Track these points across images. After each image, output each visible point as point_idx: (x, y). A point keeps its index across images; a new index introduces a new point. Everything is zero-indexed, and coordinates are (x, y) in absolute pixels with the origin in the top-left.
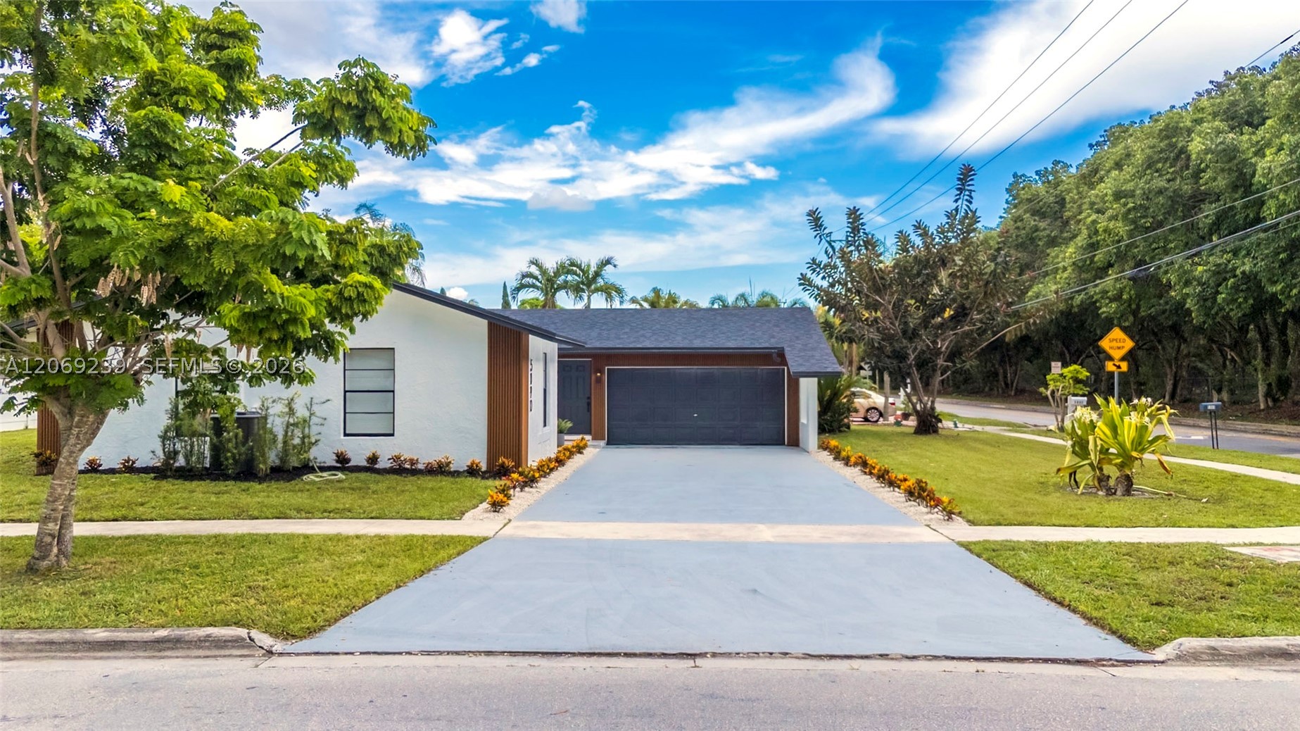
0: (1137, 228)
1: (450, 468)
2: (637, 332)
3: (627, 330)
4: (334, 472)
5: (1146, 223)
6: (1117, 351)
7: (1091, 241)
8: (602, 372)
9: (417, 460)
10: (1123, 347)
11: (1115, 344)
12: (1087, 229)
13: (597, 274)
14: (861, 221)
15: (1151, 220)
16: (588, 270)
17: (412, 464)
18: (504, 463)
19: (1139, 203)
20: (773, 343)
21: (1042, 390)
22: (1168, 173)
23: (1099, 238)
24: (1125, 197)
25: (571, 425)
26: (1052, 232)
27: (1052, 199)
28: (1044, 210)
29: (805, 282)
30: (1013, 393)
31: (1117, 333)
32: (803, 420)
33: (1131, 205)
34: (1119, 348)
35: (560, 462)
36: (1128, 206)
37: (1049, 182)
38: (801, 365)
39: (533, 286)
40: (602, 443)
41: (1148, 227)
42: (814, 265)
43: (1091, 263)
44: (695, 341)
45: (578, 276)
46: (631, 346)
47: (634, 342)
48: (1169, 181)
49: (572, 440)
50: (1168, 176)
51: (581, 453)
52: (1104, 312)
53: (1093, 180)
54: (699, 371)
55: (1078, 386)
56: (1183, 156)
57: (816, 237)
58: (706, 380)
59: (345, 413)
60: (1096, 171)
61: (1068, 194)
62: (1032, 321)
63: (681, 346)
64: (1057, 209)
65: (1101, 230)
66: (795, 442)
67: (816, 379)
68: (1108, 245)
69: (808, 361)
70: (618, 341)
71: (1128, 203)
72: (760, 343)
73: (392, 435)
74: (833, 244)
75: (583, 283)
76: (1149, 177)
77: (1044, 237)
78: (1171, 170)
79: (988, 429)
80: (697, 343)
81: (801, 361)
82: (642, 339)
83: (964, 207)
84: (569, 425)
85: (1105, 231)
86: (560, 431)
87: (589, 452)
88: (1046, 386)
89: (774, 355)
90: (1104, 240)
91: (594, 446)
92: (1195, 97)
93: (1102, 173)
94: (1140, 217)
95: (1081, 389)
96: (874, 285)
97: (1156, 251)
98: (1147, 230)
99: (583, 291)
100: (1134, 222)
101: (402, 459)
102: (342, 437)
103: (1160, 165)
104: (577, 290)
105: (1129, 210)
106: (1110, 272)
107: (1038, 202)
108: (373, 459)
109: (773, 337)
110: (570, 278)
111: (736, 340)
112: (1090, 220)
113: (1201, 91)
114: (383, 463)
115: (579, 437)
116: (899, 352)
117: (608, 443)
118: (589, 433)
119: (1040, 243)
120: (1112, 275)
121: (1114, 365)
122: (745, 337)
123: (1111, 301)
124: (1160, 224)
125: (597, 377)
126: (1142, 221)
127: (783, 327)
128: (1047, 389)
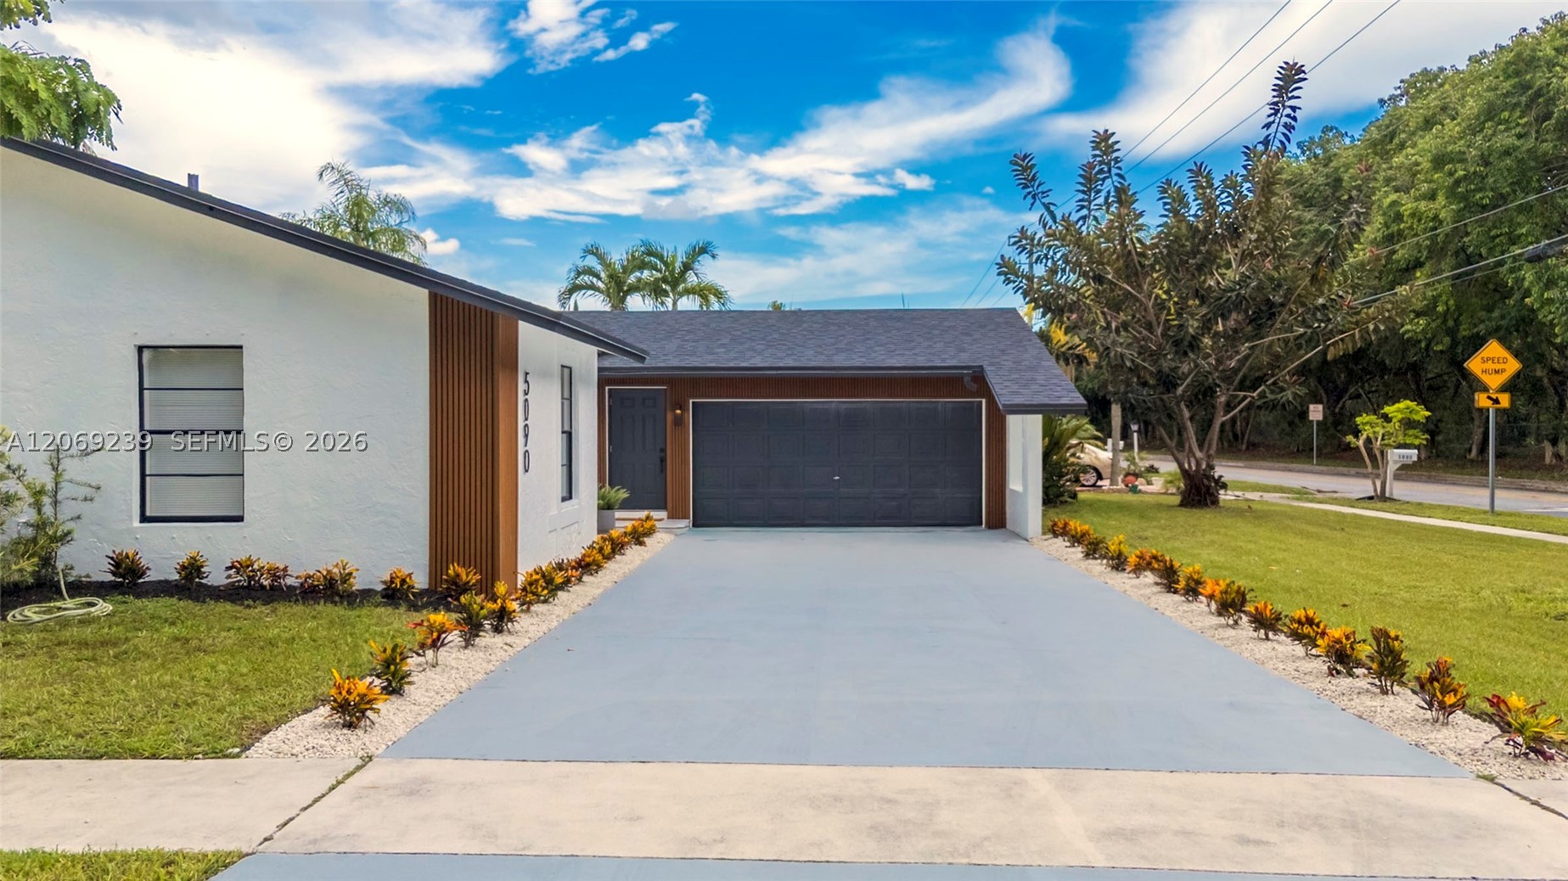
0: (1469, 207)
1: (351, 585)
2: (742, 344)
3: (724, 341)
4: (90, 599)
5: (1482, 199)
6: (1494, 376)
7: (1390, 231)
8: (683, 407)
9: (285, 569)
10: (1503, 371)
11: (1490, 366)
12: (1384, 214)
13: (687, 267)
14: (1115, 155)
15: (1490, 194)
16: (673, 263)
17: (275, 577)
18: (458, 575)
19: (1472, 170)
20: (965, 359)
21: (1350, 438)
22: (1518, 125)
23: (1402, 226)
24: (1451, 161)
25: (626, 495)
26: (1320, 225)
27: (1321, 180)
28: (1309, 194)
29: (1007, 270)
30: (1244, 447)
31: (1493, 349)
32: (1014, 484)
33: (1462, 173)
34: (1497, 372)
35: (586, 566)
36: (1457, 175)
37: (1316, 156)
38: (1016, 393)
39: (592, 287)
40: (683, 523)
41: (1487, 205)
42: (1023, 240)
43: (1387, 264)
44: (835, 357)
45: (659, 271)
46: (731, 364)
47: (735, 358)
48: (1520, 136)
49: (625, 520)
50: (1518, 129)
51: (641, 543)
52: (1407, 331)
53: (1389, 147)
54: (844, 406)
55: (1411, 432)
56: (1541, 100)
57: (1025, 197)
58: (851, 422)
59: (143, 476)
60: (1392, 136)
61: (1346, 172)
62: (1371, 327)
63: (813, 364)
64: (1328, 193)
65: (1406, 213)
66: (998, 522)
67: (1039, 417)
68: (1416, 235)
69: (1025, 386)
70: (710, 357)
71: (1456, 171)
72: (944, 360)
73: (240, 519)
74: (1052, 208)
75: (664, 280)
76: (1490, 132)
77: (1310, 232)
78: (1522, 121)
79: (1268, 496)
80: (840, 360)
81: (1015, 387)
82: (749, 354)
83: (1280, 136)
84: (623, 494)
85: (1413, 215)
86: (606, 506)
87: (657, 543)
88: (1357, 433)
89: (966, 379)
90: (1411, 228)
91: (668, 530)
92: (1541, 25)
93: (1403, 136)
94: (1474, 190)
95: (1417, 437)
96: (1127, 266)
97: (1497, 240)
98: (1484, 208)
99: (666, 293)
100: (1464, 198)
101: (256, 566)
102: (136, 524)
103: (1506, 114)
104: (657, 291)
105: (1457, 182)
106: (1418, 274)
107: (1302, 185)
108: (192, 569)
109: (963, 350)
110: (646, 273)
111: (903, 355)
112: (1387, 201)
113: (1548, 18)
114: (216, 576)
115: (643, 514)
116: (1168, 376)
117: (695, 525)
118: (663, 507)
119: (1303, 240)
120: (1421, 277)
121: (1489, 398)
122: (916, 351)
123: (1418, 314)
124: (1503, 198)
125: (676, 417)
126: (1477, 197)
127: (977, 336)
128: (1357, 437)
